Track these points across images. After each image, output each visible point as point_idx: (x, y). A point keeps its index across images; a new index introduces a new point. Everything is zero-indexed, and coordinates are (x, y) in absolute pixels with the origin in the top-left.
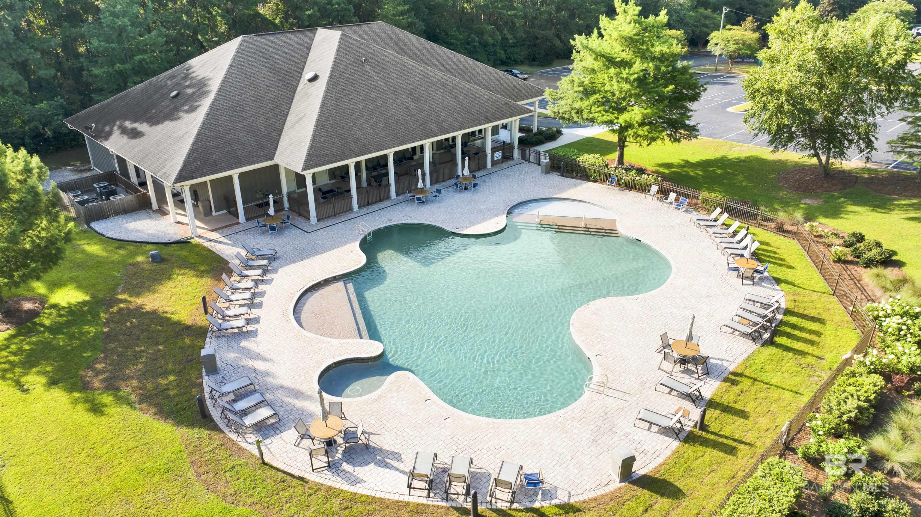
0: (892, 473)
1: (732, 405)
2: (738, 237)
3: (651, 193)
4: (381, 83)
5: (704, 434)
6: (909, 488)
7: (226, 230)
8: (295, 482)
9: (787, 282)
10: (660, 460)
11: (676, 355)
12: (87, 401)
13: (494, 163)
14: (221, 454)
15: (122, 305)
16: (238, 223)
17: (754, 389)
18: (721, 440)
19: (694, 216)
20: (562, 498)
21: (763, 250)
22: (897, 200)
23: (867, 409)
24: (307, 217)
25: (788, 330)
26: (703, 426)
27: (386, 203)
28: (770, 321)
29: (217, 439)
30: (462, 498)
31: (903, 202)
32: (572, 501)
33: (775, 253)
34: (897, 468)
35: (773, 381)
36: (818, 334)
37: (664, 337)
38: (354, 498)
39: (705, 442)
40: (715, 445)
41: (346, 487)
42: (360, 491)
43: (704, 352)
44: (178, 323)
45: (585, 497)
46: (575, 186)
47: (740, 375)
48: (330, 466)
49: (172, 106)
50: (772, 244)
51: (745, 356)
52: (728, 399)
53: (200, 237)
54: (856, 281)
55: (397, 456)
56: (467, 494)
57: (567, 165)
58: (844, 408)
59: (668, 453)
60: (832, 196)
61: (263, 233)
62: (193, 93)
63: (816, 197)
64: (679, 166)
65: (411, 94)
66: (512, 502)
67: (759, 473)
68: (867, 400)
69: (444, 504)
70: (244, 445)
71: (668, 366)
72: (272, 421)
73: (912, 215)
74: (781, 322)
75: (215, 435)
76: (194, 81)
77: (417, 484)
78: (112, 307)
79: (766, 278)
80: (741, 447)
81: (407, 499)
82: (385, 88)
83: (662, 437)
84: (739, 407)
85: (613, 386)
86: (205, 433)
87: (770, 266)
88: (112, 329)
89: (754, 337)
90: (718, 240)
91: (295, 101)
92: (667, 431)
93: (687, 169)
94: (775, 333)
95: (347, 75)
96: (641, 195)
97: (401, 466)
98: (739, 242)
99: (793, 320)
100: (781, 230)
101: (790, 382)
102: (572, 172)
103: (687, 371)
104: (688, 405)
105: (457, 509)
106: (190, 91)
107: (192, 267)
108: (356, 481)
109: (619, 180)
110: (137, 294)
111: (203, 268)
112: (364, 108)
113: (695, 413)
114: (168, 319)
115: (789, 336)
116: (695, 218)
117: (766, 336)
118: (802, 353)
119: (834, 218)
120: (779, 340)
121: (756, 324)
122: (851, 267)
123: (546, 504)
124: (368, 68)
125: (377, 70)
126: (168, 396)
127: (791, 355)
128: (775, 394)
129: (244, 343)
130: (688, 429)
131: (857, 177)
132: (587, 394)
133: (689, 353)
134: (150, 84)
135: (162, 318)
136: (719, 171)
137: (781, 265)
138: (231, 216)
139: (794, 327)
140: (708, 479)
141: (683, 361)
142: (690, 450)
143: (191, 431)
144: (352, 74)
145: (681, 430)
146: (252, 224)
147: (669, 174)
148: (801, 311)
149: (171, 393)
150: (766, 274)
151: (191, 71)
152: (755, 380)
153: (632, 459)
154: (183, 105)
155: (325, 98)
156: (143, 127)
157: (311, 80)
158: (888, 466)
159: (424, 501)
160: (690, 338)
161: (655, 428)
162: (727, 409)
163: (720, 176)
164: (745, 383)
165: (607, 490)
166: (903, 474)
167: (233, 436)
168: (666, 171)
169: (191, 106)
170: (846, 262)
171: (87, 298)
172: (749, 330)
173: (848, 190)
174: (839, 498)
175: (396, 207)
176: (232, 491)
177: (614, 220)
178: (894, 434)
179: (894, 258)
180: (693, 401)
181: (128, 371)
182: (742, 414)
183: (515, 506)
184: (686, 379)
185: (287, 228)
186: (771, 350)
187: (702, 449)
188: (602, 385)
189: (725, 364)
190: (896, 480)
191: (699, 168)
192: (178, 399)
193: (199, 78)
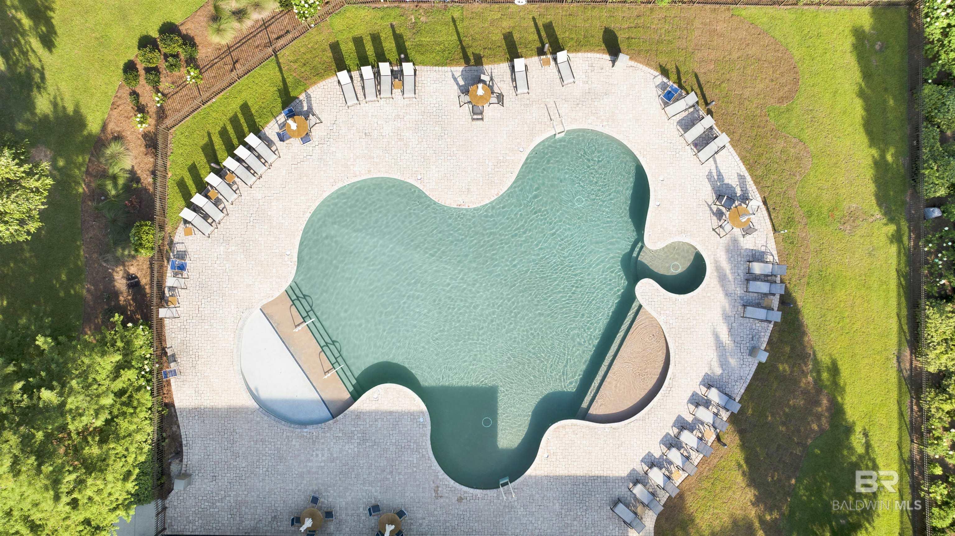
5: (547, 45)
20: (661, 79)
32: (658, 74)
35: (454, 38)
42: (744, 169)
45: (650, 70)
48: (746, 200)
55: (709, 177)
80: (540, 24)
81: (728, 144)
97: (713, 168)
108: (741, 178)
123: (671, 83)
126: (792, 348)
149: (788, 350)
162: (512, 47)
181: (802, 402)
182: (508, 37)
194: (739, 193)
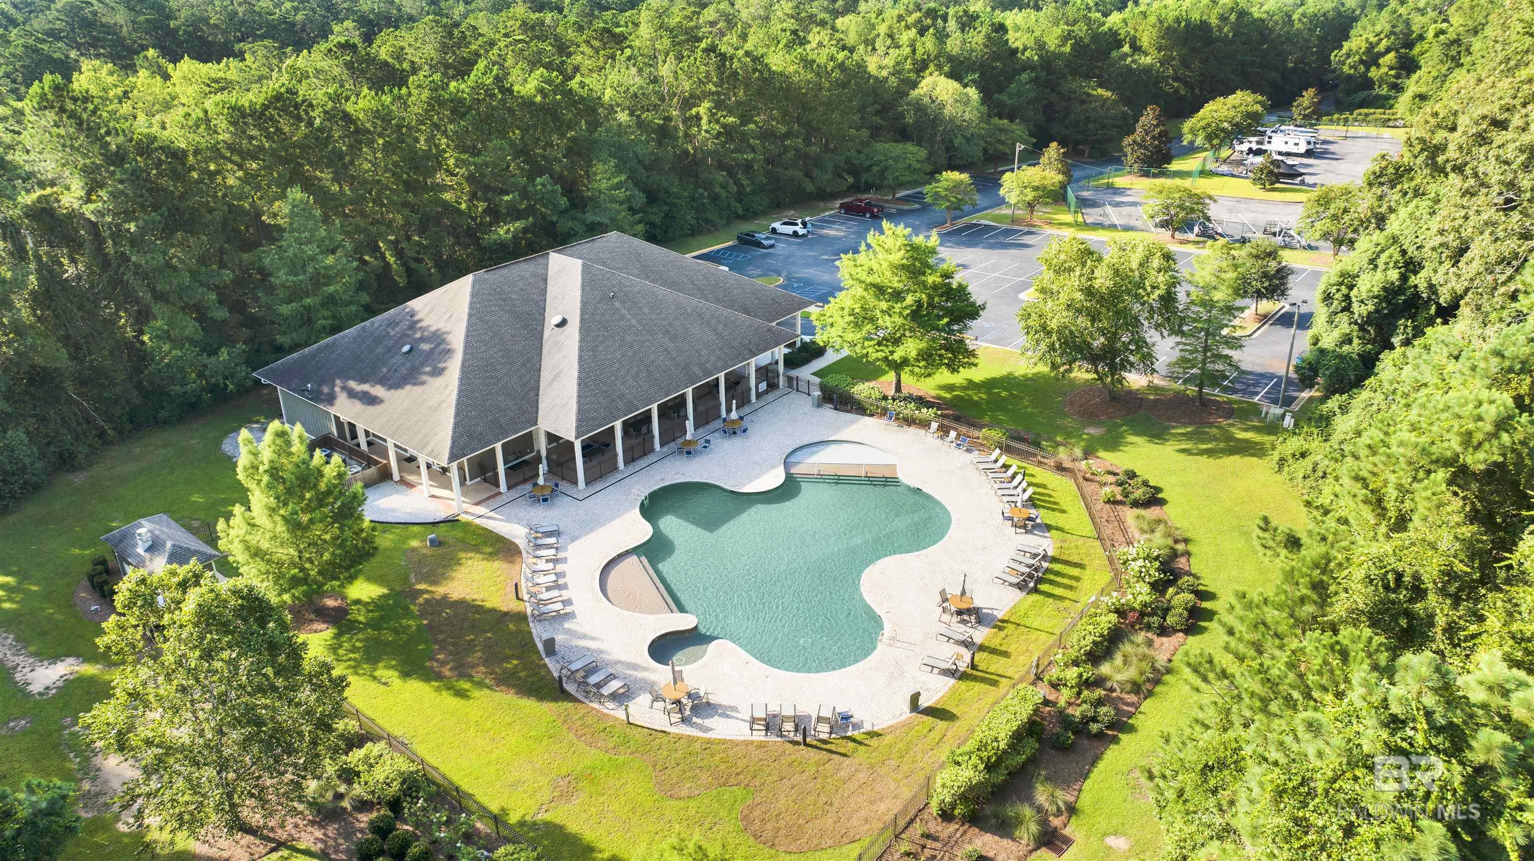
0: (1112, 690)
1: (998, 647)
2: (1015, 482)
3: (932, 430)
4: (634, 322)
5: (975, 672)
6: (1121, 699)
7: (490, 502)
8: (660, 735)
9: (1057, 529)
10: (940, 694)
11: (953, 609)
12: (448, 689)
13: (759, 395)
14: (589, 720)
15: (425, 596)
16: (500, 493)
17: (1017, 632)
18: (987, 676)
19: (975, 455)
20: (867, 727)
21: (1040, 494)
22: (1174, 428)
23: (1101, 642)
24: (575, 482)
25: (1052, 577)
26: (973, 666)
27: (651, 458)
28: (1036, 570)
29: (581, 710)
30: (792, 734)
31: (1179, 431)
32: (875, 729)
33: (1050, 496)
34: (1115, 686)
35: (1034, 625)
36: (1077, 579)
37: (943, 593)
38: (709, 741)
39: (975, 679)
40: (983, 680)
41: (699, 734)
42: (713, 736)
43: (977, 603)
44: (493, 611)
45: (885, 726)
46: (852, 423)
47: (1007, 621)
48: (683, 720)
49: (408, 365)
50: (1049, 486)
51: (1012, 604)
52: (995, 643)
53: (466, 513)
54: (1121, 522)
55: (734, 709)
56: (796, 730)
57: (840, 396)
58: (1083, 643)
59: (947, 688)
60: (1115, 423)
61: (532, 504)
62: (432, 351)
63: (1100, 424)
64: (963, 388)
65: (667, 331)
66: (831, 733)
67: (1010, 696)
68: (1102, 635)
69: (779, 739)
70: (606, 711)
71: (946, 617)
72: (622, 691)
73: (1184, 446)
74: (1048, 571)
75: (581, 706)
76: (426, 334)
77: (756, 727)
78: (417, 598)
79: (1039, 525)
80: (1003, 680)
81: (750, 738)
82: (640, 328)
83: (942, 677)
84: (1003, 648)
85: (901, 638)
86: (569, 705)
87: (1042, 512)
88: (431, 621)
89: (1020, 586)
90: (996, 486)
91: (544, 351)
92: (946, 672)
93: (970, 392)
94: (1040, 581)
95: (598, 317)
96: (922, 432)
97: (740, 716)
98: (1016, 487)
99: (1057, 567)
100: (1060, 468)
101: (1047, 625)
102: (846, 404)
103: (963, 622)
104: (963, 650)
105: (791, 742)
106: (426, 347)
107: (476, 549)
108: (707, 730)
109: (897, 414)
110: (435, 583)
111: (489, 550)
112: (623, 355)
113: (967, 655)
114: (481, 607)
115: (1051, 582)
116: (975, 461)
117: (1032, 585)
118: (1061, 598)
119: (1113, 451)
120: (1043, 587)
121: (1022, 574)
122: (1119, 507)
123: (856, 733)
124: (617, 304)
125: (627, 305)
126: (520, 678)
127: (1051, 600)
128: (1033, 635)
129: (567, 625)
130: (962, 669)
131: (1142, 399)
132: (880, 647)
133: (964, 606)
134: (363, 328)
135: (474, 606)
136: (1004, 394)
137: (1053, 510)
138: (487, 485)
139: (1057, 574)
140: (977, 705)
141: (960, 613)
142: (963, 685)
143: (557, 705)
144: (603, 315)
145: (956, 670)
146: (514, 494)
147: (951, 400)
148: (1065, 558)
149: (522, 674)
150: (1038, 521)
151: (416, 318)
152: (1018, 625)
153: (918, 694)
154: (423, 364)
155: (581, 349)
156: (378, 391)
157: (558, 326)
158: (1109, 684)
159: (764, 739)
160: (963, 593)
161: (936, 671)
162: (993, 651)
163: (1004, 399)
164: (1010, 628)
165: (901, 719)
166: (1118, 690)
167: (596, 705)
168: (948, 396)
169: (435, 368)
170: (1116, 503)
171: (386, 591)
172: (1015, 580)
173: (1130, 417)
174: (1070, 711)
175: (665, 461)
176: (612, 745)
177: (895, 465)
178: (1118, 659)
179: (1160, 496)
180: (967, 647)
181: (470, 660)
182: (1006, 654)
183: (833, 736)
184: (962, 628)
185: (557, 496)
186: (1035, 597)
187: (972, 683)
188: (893, 638)
189: (995, 612)
190: (1114, 695)
191: (983, 390)
192: (530, 680)
193: (433, 329)
194: (695, 719)
